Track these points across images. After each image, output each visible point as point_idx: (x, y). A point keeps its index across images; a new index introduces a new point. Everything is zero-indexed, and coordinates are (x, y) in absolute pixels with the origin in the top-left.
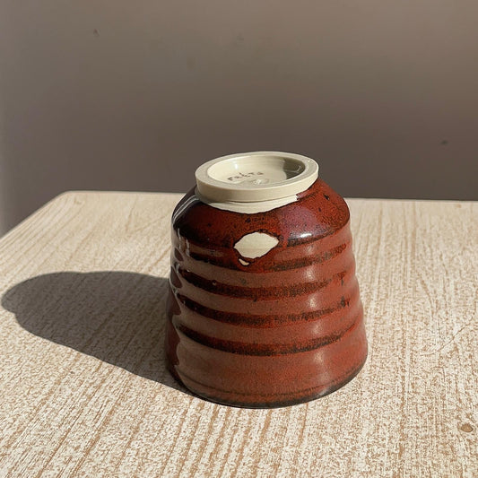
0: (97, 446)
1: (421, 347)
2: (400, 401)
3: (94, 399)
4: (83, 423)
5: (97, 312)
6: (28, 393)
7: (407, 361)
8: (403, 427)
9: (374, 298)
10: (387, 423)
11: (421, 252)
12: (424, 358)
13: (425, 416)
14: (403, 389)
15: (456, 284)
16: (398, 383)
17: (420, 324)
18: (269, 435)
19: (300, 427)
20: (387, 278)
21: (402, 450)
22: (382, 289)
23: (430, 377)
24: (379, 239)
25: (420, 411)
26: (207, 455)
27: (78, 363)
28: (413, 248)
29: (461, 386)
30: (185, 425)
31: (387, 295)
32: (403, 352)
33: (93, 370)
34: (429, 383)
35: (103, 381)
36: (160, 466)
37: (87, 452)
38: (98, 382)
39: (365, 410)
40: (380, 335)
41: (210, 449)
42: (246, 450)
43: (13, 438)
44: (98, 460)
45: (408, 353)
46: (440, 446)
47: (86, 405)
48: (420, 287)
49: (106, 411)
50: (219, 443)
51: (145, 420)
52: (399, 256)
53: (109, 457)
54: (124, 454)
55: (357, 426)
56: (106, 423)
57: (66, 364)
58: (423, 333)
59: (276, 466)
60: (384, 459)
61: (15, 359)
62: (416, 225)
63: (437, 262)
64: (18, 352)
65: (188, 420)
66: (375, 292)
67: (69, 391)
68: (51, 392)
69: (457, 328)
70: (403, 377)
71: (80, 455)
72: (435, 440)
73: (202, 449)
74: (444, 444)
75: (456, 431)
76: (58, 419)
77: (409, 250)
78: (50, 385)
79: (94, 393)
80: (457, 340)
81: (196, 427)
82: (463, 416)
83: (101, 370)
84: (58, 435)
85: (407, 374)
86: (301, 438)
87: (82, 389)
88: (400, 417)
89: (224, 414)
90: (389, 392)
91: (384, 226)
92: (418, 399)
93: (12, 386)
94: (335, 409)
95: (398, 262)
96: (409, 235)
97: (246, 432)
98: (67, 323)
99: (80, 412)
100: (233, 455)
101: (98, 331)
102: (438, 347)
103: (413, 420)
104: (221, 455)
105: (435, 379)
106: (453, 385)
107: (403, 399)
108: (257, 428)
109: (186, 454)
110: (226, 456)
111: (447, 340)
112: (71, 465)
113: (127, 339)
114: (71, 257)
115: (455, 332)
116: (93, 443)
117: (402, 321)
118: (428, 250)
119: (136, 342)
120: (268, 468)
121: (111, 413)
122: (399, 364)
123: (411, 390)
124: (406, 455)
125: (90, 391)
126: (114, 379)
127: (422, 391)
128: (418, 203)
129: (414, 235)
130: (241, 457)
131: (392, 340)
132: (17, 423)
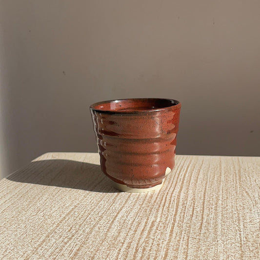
1: (248, 221)
2: (239, 245)
4: (63, 255)
5: (67, 205)
6: (31, 241)
7: (242, 226)
8: (242, 257)
9: (221, 199)
10: (233, 255)
11: (244, 179)
12: (251, 225)
13: (254, 251)
14: (241, 239)
16: (238, 237)
17: (247, 211)
19: (185, 256)
20: (226, 190)
22: (224, 195)
23: (255, 234)
24: (221, 173)
25: (251, 249)
28: (240, 177)
30: (120, 256)
32: (239, 223)
33: (67, 231)
34: (255, 237)
35: (73, 236)
38: (70, 237)
40: (225, 216)
45: (242, 224)
47: (64, 247)
48: (245, 194)
49: (75, 249)
51: (97, 254)
52: (232, 181)
55: (216, 256)
56: (76, 254)
57: (51, 228)
58: (249, 214)
61: (23, 226)
62: (240, 167)
63: (254, 183)
64: (25, 223)
65: (121, 253)
66: (221, 197)
67: (55, 240)
68: (44, 241)
70: (240, 234)
76: (49, 253)
77: (238, 178)
78: (43, 238)
79: (68, 241)
81: (126, 257)
83: (71, 231)
85: (242, 233)
87: (61, 240)
88: (240, 252)
89: (141, 251)
90: (233, 241)
91: (223, 168)
92: (250, 244)
93: (22, 238)
94: (203, 248)
95: (232, 183)
96: (237, 172)
98: (52, 210)
99: (61, 250)
101: (69, 213)
103: (247, 253)
107: (241, 244)
108: (160, 257)
113: (85, 217)
114: (51, 181)
117: (237, 209)
118: (248, 178)
119: (90, 218)
121: (78, 250)
122: (237, 228)
123: (245, 240)
125: (66, 240)
126: (79, 235)
127: (251, 240)
129: (239, 171)
132: (26, 255)
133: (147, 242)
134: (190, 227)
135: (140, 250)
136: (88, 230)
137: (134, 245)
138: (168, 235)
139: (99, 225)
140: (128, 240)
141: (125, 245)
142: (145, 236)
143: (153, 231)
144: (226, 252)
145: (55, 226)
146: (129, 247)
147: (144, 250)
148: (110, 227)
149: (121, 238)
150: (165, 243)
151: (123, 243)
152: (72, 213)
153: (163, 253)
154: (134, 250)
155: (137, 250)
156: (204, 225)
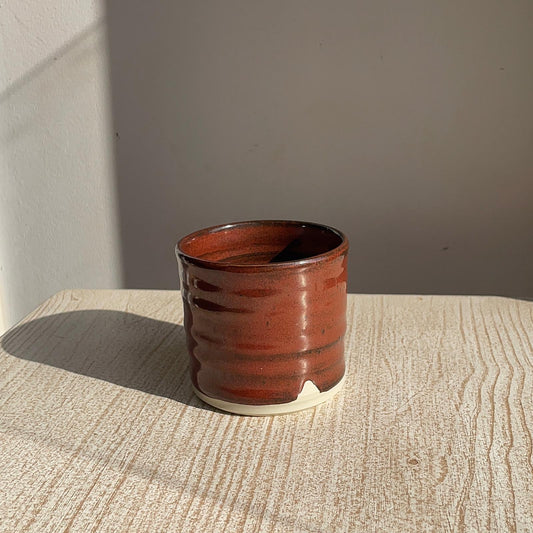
0: (125, 483)
1: (382, 408)
2: (363, 446)
3: (117, 452)
4: (111, 468)
5: (109, 389)
7: (371, 418)
8: (365, 463)
10: (353, 461)
11: (386, 336)
12: (384, 416)
13: (383, 455)
14: (367, 437)
15: (413, 361)
16: (363, 434)
17: (382, 392)
18: (262, 471)
19: (286, 465)
20: (356, 358)
21: (364, 478)
22: (352, 366)
23: (388, 429)
25: (379, 452)
26: (214, 486)
27: (99, 428)
28: (380, 333)
29: (411, 435)
30: (194, 467)
31: (356, 371)
32: (367, 412)
33: (113, 432)
34: (386, 433)
35: (123, 439)
36: (177, 494)
37: (118, 488)
38: (119, 440)
39: (336, 452)
40: (349, 401)
41: (216, 481)
42: (244, 482)
43: (55, 481)
44: (127, 493)
45: (371, 412)
46: (393, 475)
47: (111, 456)
48: (383, 364)
49: (128, 460)
50: (222, 478)
51: (161, 465)
52: (367, 341)
53: (136, 491)
54: (147, 488)
55: (330, 463)
56: (129, 468)
57: (88, 428)
58: (384, 398)
59: (268, 491)
60: (350, 484)
62: (383, 314)
63: (399, 345)
64: (46, 421)
65: (196, 463)
67: (95, 447)
68: (80, 448)
69: (411, 394)
70: (367, 429)
71: (111, 490)
72: (389, 471)
73: (210, 482)
74: (396, 473)
75: (405, 465)
76: (90, 466)
77: (376, 336)
78: (78, 444)
79: (117, 448)
80: (411, 402)
81: (204, 468)
82: (411, 454)
83: (120, 431)
84: (92, 477)
85: (370, 427)
86: (287, 472)
88: (363, 456)
90: (356, 440)
91: (355, 316)
92: (378, 444)
94: (313, 453)
95: (366, 345)
96: (377, 323)
97: (244, 470)
99: (107, 462)
100: (234, 486)
101: (112, 403)
102: (396, 407)
103: (373, 457)
104: (225, 486)
105: (391, 430)
106: (405, 434)
107: (366, 444)
108: (252, 467)
109: (197, 486)
110: (229, 486)
111: (403, 403)
112: (106, 497)
113: (139, 409)
115: (409, 397)
116: (122, 483)
117: (368, 389)
118: (392, 335)
119: (147, 410)
120: (262, 493)
121: (132, 461)
122: (364, 420)
123: (372, 438)
124: (367, 481)
125: (113, 447)
127: (381, 438)
128: (385, 296)
129: (380, 322)
130: (241, 487)
131: (359, 404)
132: (55, 470)
133: (232, 446)
134: (296, 420)
135: (223, 458)
136: (144, 430)
137: (214, 451)
138: (263, 435)
139: (160, 422)
140: (205, 444)
141: (201, 452)
142: (230, 437)
143: (242, 429)
144: (344, 458)
145: (93, 424)
146: (207, 454)
147: (229, 457)
148: (178, 424)
149: (195, 441)
150: (259, 446)
151: (198, 449)
152: (117, 403)
153: (255, 461)
154: (215, 459)
155: (218, 459)
156: (316, 417)
